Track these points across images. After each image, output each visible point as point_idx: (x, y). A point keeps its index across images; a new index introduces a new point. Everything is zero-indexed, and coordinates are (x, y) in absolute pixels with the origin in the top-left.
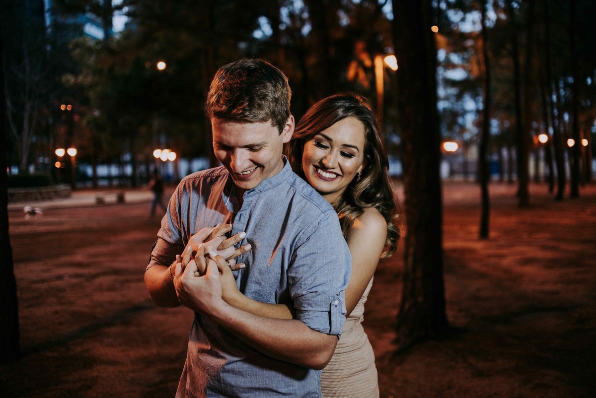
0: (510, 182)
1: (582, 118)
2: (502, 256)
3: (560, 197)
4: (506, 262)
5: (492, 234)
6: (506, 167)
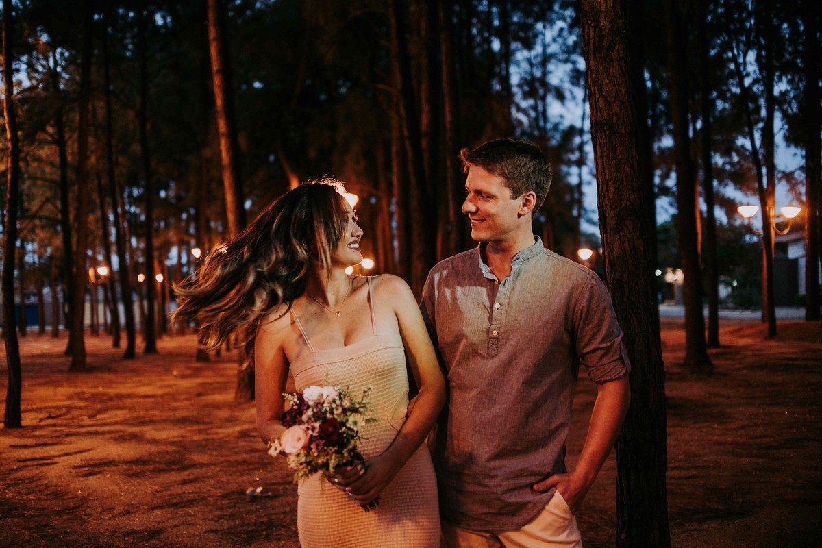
0: (56, 334)
1: (156, 242)
2: (46, 461)
3: (130, 353)
4: (53, 472)
5: (28, 420)
6: (48, 312)
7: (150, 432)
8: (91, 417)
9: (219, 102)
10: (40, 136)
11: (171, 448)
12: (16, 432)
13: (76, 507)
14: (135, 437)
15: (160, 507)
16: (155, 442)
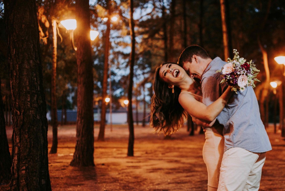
7: (184, 160)
8: (163, 154)
9: (223, 17)
10: (157, 36)
11: (188, 166)
12: (131, 158)
13: (141, 182)
14: (176, 161)
15: (173, 183)
16: (184, 163)
